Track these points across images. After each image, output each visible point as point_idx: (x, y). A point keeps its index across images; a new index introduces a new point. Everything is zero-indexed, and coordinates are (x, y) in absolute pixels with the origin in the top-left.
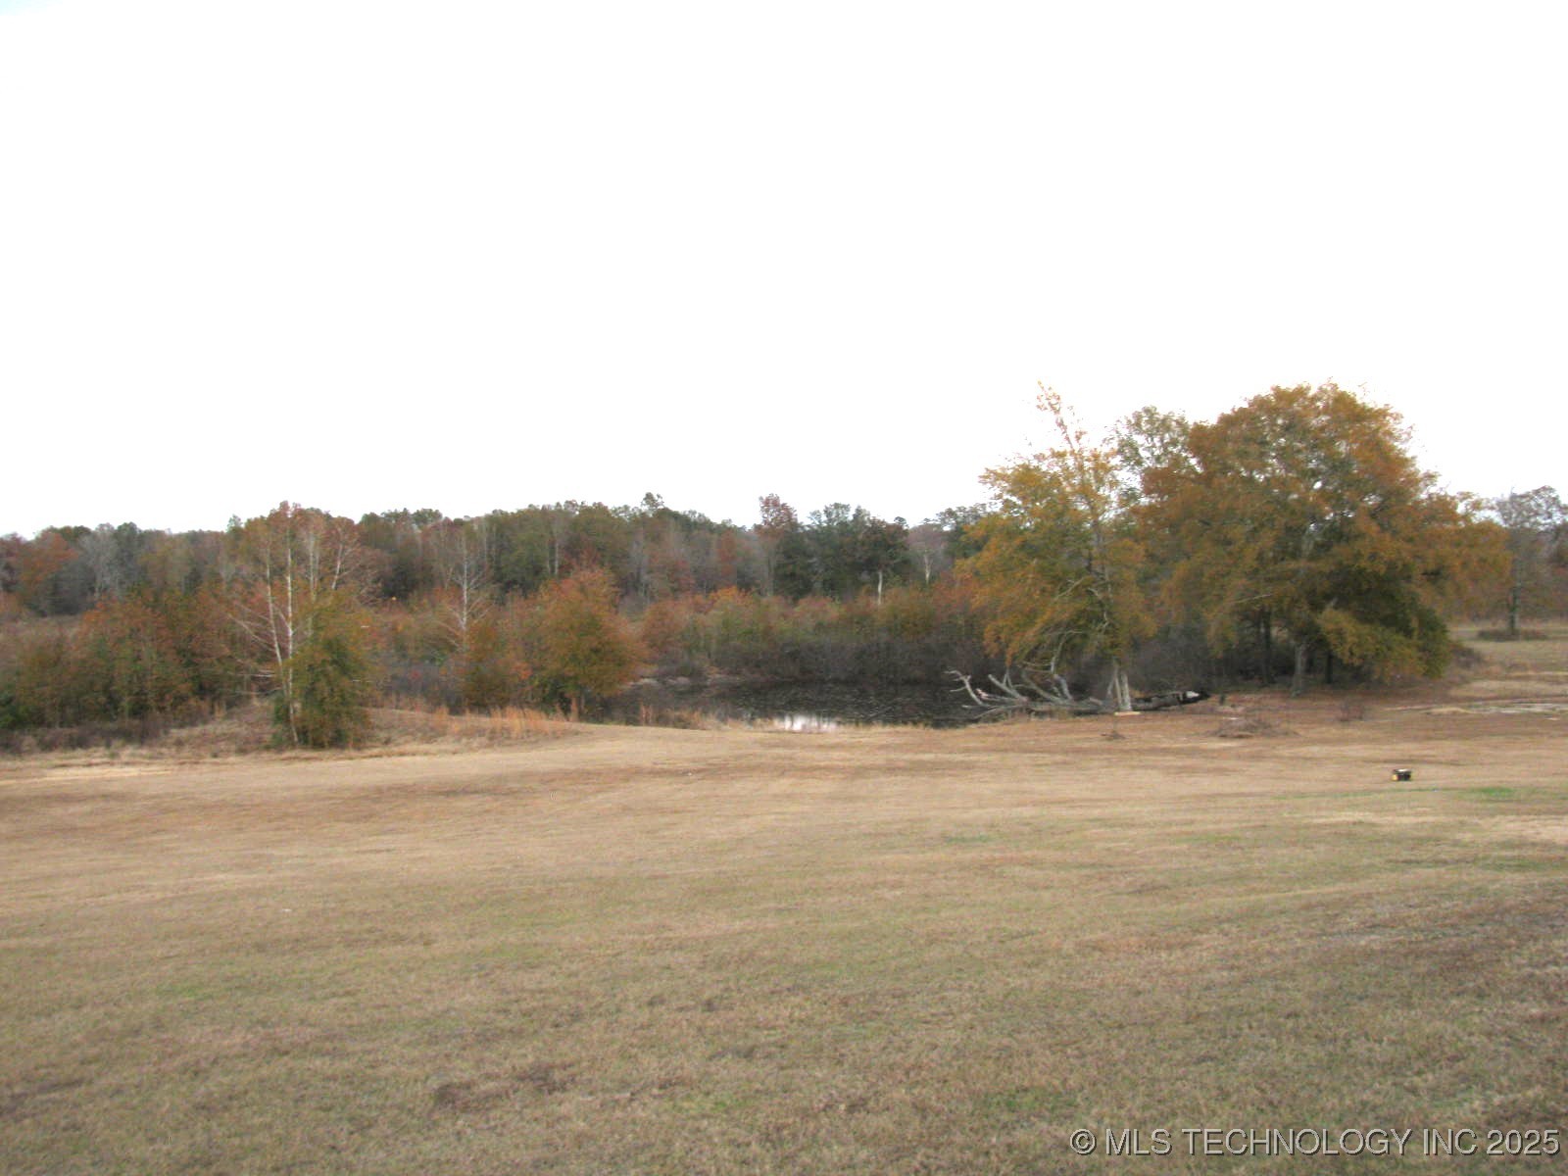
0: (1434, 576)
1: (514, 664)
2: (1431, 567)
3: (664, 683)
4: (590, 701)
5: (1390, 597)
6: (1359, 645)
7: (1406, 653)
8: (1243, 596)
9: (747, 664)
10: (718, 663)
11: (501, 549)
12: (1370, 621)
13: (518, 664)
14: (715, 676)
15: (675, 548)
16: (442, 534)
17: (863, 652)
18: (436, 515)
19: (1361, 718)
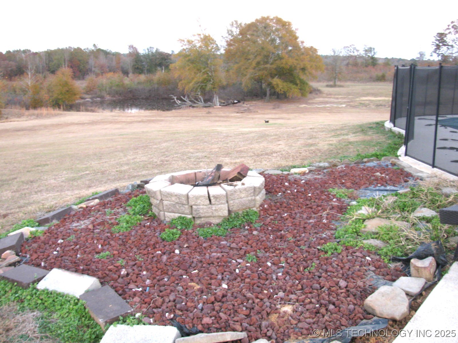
0: (303, 69)
1: (44, 95)
2: (302, 67)
3: (93, 100)
4: (66, 105)
5: (292, 75)
6: (283, 88)
7: (295, 91)
8: (252, 75)
9: (117, 94)
10: (109, 94)
11: (50, 61)
12: (286, 82)
13: (45, 95)
14: (108, 98)
15: (102, 60)
16: (31, 57)
17: (150, 90)
18: (30, 51)
19: (278, 108)
